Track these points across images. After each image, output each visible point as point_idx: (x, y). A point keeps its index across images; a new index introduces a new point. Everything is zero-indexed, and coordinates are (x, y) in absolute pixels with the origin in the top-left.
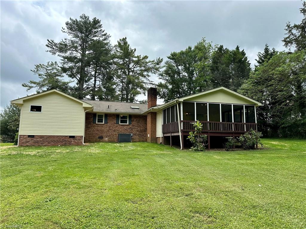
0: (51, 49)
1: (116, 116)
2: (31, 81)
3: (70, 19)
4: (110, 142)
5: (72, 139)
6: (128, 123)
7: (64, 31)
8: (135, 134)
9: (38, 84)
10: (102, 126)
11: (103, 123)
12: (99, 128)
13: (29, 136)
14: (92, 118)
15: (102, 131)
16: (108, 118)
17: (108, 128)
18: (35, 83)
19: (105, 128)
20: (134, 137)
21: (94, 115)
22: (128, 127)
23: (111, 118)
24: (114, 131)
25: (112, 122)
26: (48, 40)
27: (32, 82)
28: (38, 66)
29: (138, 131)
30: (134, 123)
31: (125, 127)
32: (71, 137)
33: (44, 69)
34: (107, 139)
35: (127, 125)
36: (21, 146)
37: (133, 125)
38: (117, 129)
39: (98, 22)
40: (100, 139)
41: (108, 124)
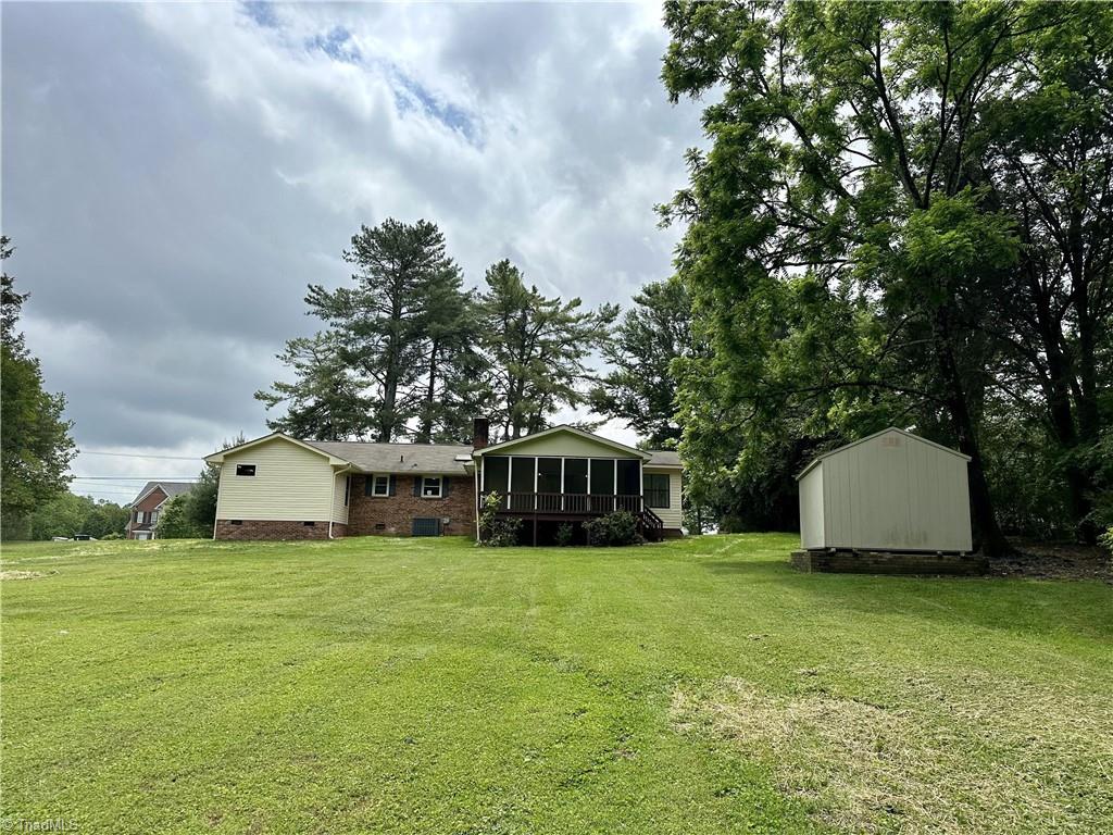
0: (317, 308)
1: (416, 480)
2: (276, 384)
3: (363, 227)
4: (400, 537)
5: (309, 528)
6: (440, 496)
7: (348, 257)
8: (456, 520)
9: (294, 390)
10: (382, 500)
11: (387, 495)
12: (377, 506)
13: (233, 522)
14: (364, 485)
15: (383, 513)
16: (397, 484)
17: (396, 507)
18: (285, 388)
19: (390, 507)
20: (454, 525)
21: (368, 477)
22: (441, 504)
23: (403, 483)
24: (410, 512)
25: (405, 494)
26: (310, 287)
27: (279, 386)
28: (293, 345)
29: (462, 512)
30: (454, 494)
31: (434, 504)
32: (307, 523)
33: (309, 351)
34: (393, 529)
35: (439, 499)
36: (219, 539)
37: (452, 500)
38: (415, 507)
39: (430, 229)
40: (380, 529)
41: (397, 497)
